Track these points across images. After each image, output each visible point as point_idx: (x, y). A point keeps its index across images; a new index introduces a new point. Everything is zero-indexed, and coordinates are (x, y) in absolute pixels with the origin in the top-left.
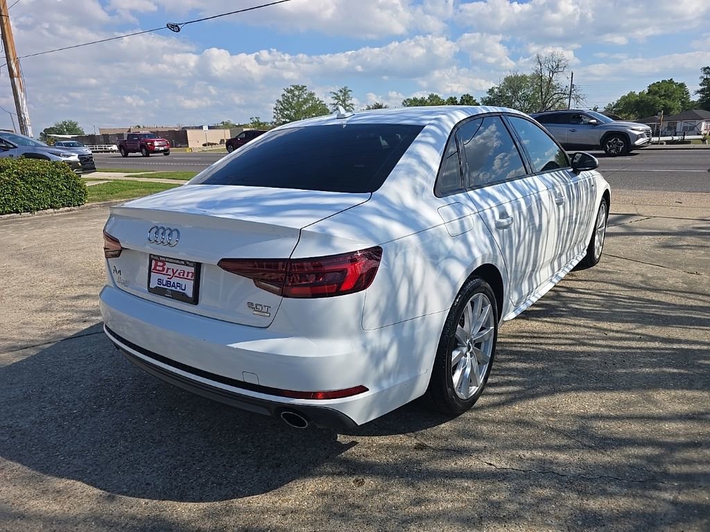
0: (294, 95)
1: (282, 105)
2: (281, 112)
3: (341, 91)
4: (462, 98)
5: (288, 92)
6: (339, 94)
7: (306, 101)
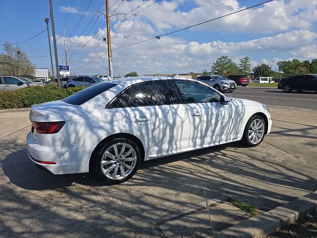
0: (221, 61)
1: (215, 65)
2: (215, 68)
3: (244, 59)
4: (313, 61)
5: (219, 60)
6: (243, 60)
7: (227, 63)
